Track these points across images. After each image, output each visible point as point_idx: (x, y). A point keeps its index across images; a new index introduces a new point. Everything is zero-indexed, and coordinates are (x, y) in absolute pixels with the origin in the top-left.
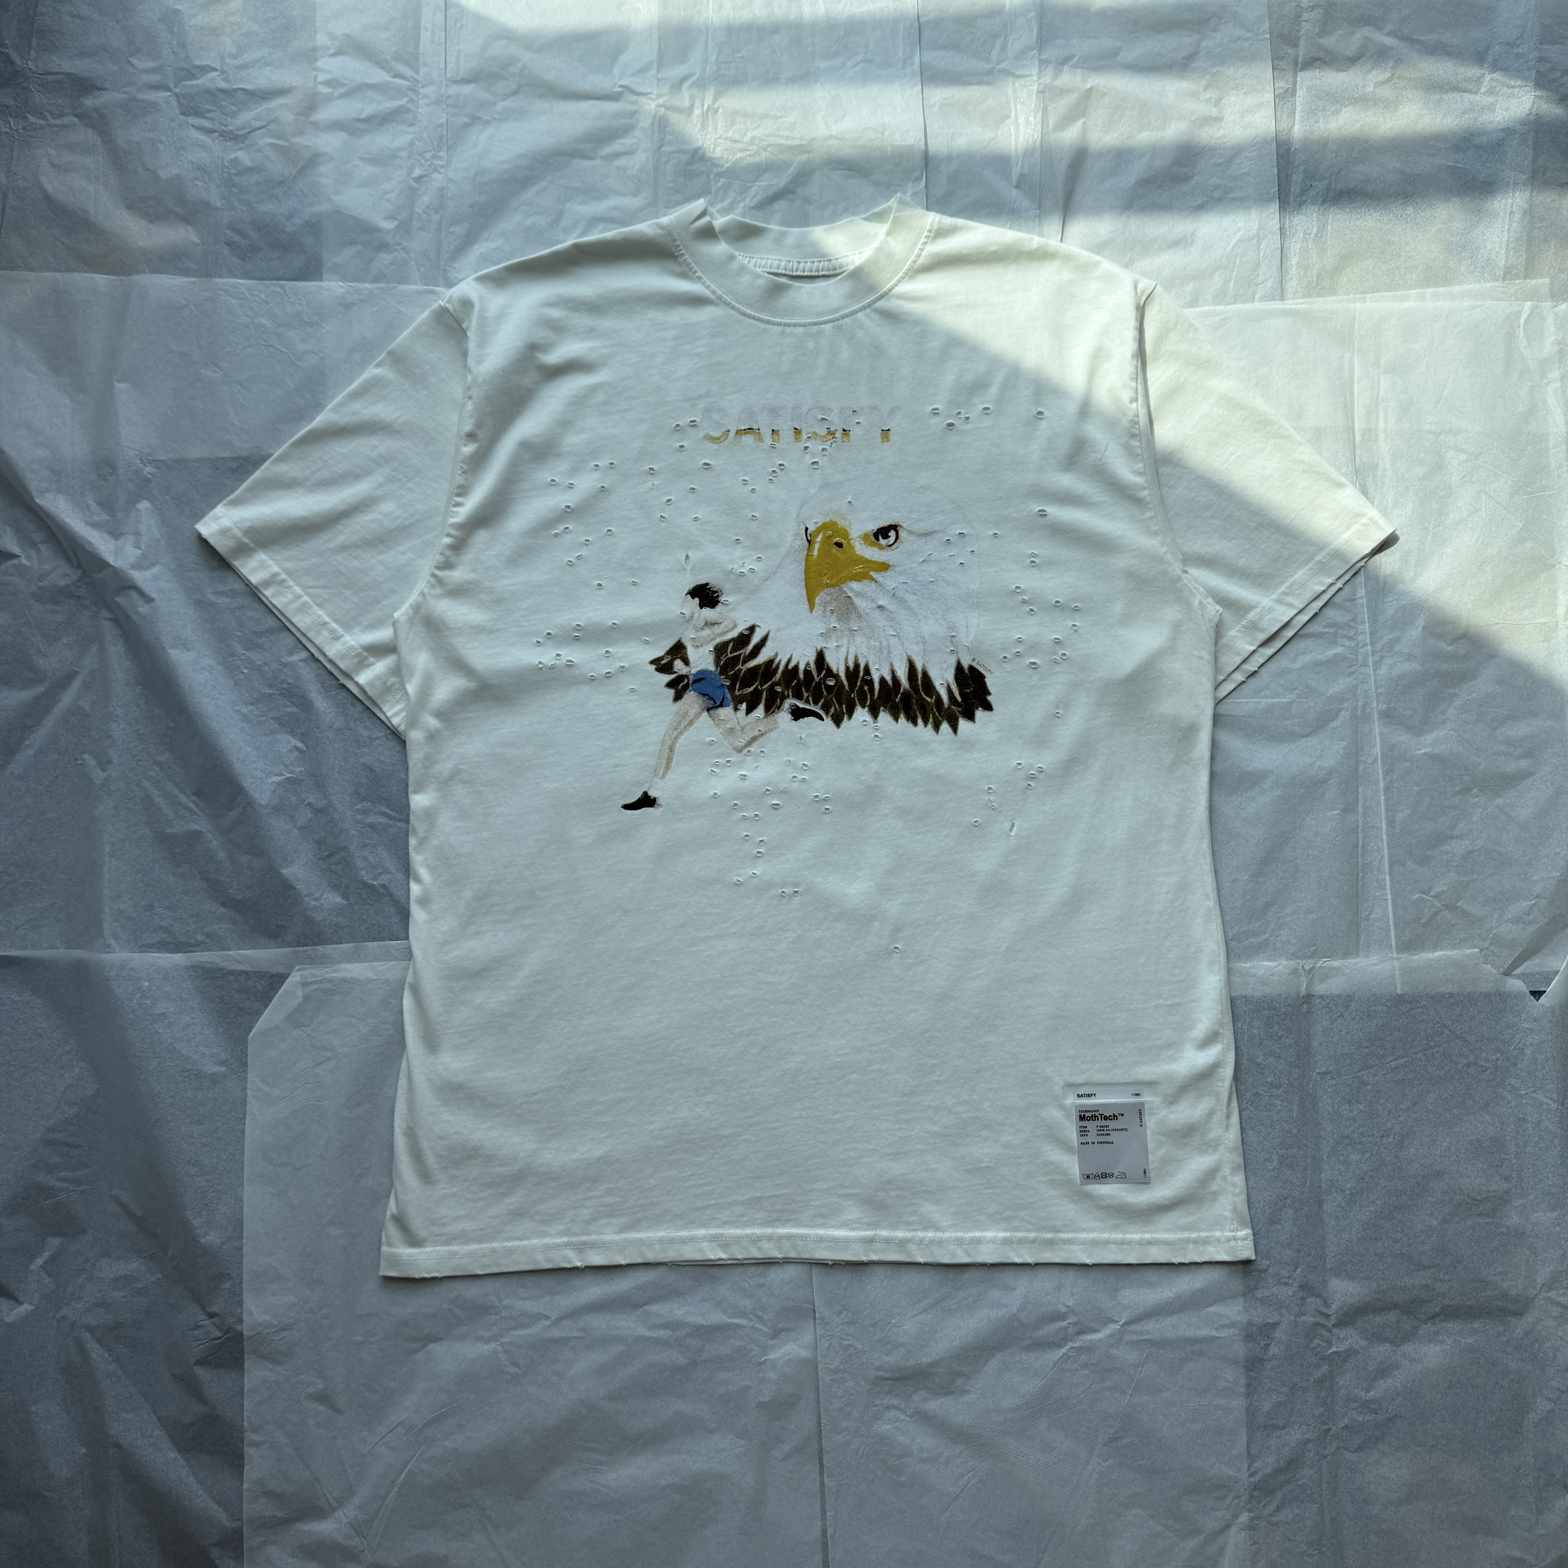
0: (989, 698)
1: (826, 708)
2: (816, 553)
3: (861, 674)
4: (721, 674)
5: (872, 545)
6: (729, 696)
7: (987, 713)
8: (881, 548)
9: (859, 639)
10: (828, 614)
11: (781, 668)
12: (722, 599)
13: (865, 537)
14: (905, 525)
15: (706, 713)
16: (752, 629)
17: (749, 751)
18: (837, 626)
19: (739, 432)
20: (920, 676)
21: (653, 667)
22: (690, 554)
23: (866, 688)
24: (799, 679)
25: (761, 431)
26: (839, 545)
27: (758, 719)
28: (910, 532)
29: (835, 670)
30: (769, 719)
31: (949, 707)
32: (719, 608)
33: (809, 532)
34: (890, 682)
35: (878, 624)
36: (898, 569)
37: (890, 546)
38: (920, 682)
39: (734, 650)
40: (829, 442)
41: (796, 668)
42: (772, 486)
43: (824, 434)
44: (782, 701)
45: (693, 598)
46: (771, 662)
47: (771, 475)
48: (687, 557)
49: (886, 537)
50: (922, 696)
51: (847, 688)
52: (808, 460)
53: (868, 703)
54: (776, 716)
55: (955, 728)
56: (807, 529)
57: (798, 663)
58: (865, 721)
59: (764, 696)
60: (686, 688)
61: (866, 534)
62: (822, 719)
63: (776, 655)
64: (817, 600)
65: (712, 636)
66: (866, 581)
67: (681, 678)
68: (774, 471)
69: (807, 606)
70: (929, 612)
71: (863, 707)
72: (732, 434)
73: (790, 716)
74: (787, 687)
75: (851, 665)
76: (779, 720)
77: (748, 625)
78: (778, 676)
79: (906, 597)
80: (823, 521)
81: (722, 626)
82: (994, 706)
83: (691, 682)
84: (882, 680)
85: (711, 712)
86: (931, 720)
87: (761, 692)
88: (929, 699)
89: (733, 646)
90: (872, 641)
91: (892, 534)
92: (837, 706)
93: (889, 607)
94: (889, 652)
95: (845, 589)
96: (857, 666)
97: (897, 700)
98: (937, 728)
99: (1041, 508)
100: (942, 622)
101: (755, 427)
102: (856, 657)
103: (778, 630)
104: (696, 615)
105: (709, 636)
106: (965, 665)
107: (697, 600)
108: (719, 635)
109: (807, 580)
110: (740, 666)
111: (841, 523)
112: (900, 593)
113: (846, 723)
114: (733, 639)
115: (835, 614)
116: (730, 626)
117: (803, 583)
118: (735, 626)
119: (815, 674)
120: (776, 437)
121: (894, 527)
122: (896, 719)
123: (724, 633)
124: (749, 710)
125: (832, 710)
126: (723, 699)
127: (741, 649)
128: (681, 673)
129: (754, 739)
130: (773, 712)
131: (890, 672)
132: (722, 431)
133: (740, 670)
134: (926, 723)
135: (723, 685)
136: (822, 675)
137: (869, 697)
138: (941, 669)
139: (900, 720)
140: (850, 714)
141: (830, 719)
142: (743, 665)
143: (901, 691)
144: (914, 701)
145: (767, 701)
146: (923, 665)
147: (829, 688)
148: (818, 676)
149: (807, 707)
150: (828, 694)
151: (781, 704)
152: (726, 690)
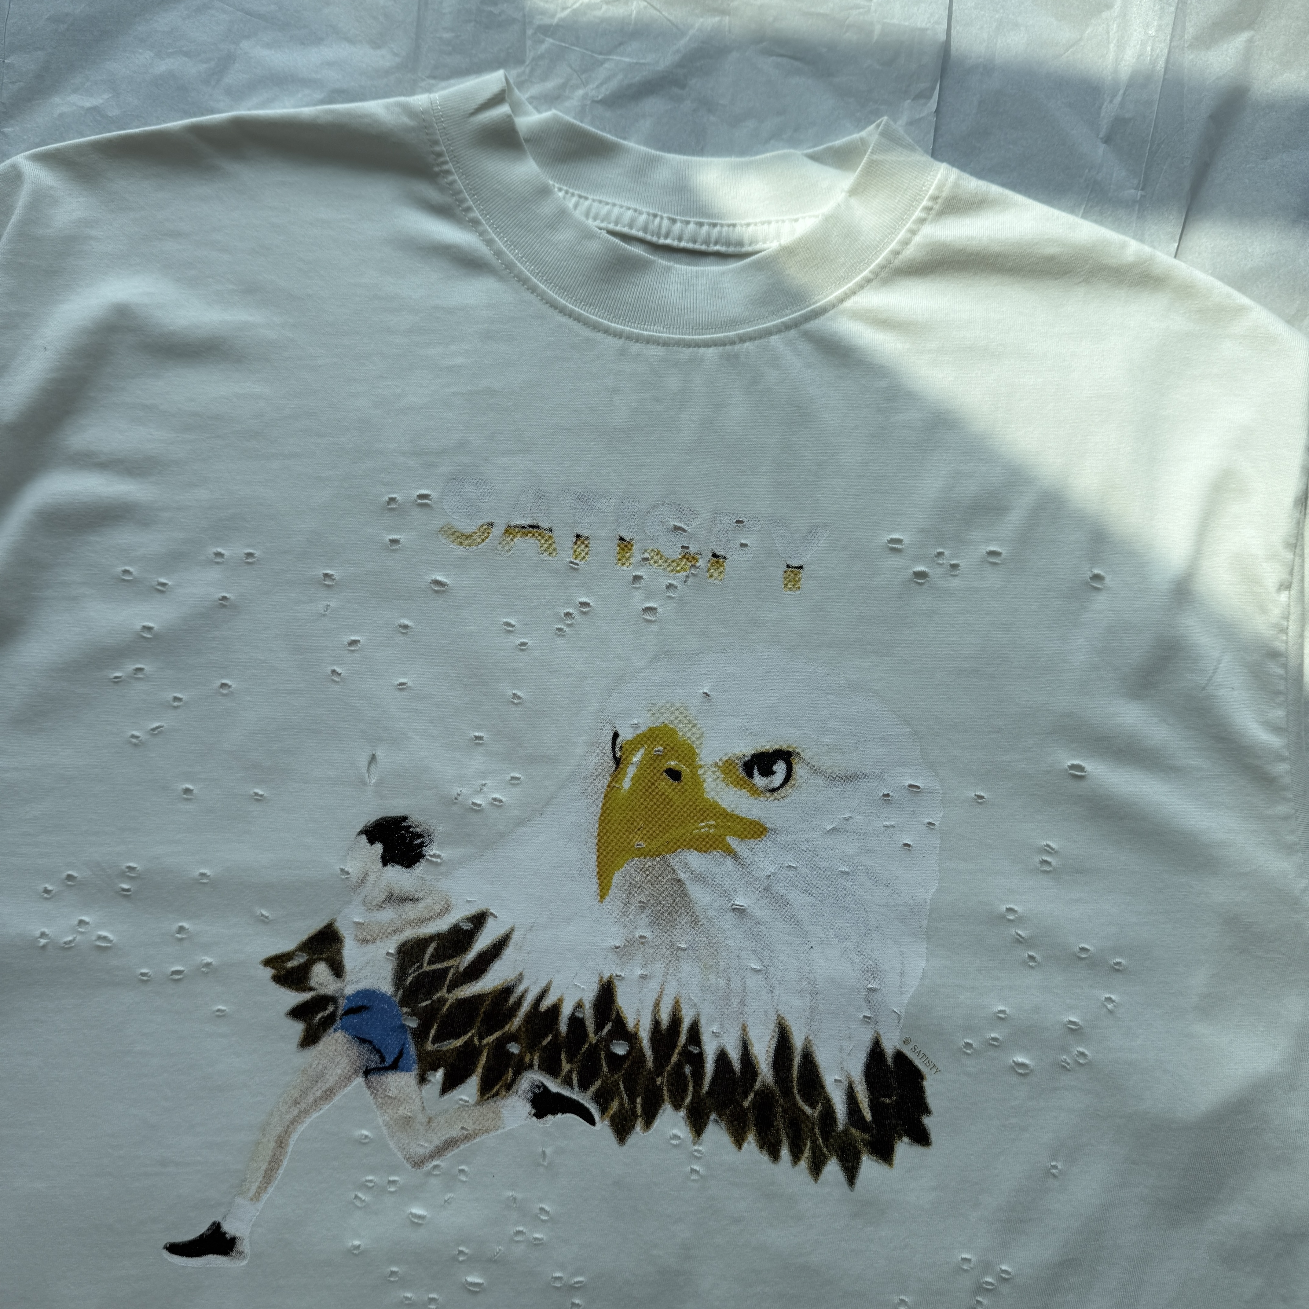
0: (927, 1121)
1: (602, 1099)
2: (627, 784)
3: (683, 1039)
4: (404, 1002)
5: (738, 783)
6: (412, 1049)
7: (918, 1150)
8: (755, 792)
9: (686, 967)
10: (634, 908)
11: (526, 1006)
12: (431, 851)
13: (726, 767)
14: (806, 755)
15: (360, 1080)
16: (479, 920)
17: (436, 1167)
18: (648, 934)
19: (510, 530)
20: (797, 1060)
21: (269, 972)
22: (379, 754)
23: (688, 1070)
24: (557, 1035)
25: (555, 534)
26: (675, 775)
27: (465, 1106)
28: (815, 770)
29: (630, 1024)
30: (485, 1109)
31: (846, 1131)
32: (420, 868)
33: (619, 741)
34: (737, 1065)
35: (730, 942)
36: (781, 838)
37: (773, 790)
38: (795, 1073)
39: (437, 957)
40: (684, 574)
41: (555, 1009)
42: (560, 642)
43: (676, 556)
44: (518, 1073)
45: (372, 841)
46: (507, 991)
47: (561, 620)
48: (373, 758)
49: (767, 772)
50: (795, 1106)
51: (650, 1063)
52: (639, 601)
53: (688, 1100)
54: (500, 1103)
55: (851, 1173)
56: (616, 736)
57: (561, 1000)
58: (676, 1137)
59: (483, 1059)
60: (328, 1022)
61: (728, 762)
62: (591, 1121)
63: (520, 978)
64: (617, 878)
65: (398, 923)
66: (717, 854)
67: (322, 1001)
68: (568, 614)
69: (594, 887)
70: (831, 933)
71: (677, 1106)
72: (497, 532)
73: (528, 1107)
74: (531, 1046)
75: (665, 1018)
76: (505, 1112)
77: (472, 910)
78: (517, 1021)
79: (790, 897)
80: (650, 724)
81: (421, 905)
82: (933, 1137)
83: (340, 1012)
84: (722, 1058)
85: (373, 1078)
86: (807, 1152)
87: (477, 1052)
88: (808, 1110)
89: (436, 949)
90: (712, 976)
91: (780, 768)
92: (625, 1098)
93: (756, 912)
94: (743, 1003)
95: (674, 863)
96: (676, 1021)
97: (746, 1104)
98: (816, 1168)
99: (1076, 762)
100: (854, 956)
101: (544, 525)
102: (677, 1003)
103: (531, 929)
104: (372, 877)
105: (392, 921)
106: (889, 1047)
107: (378, 848)
108: (411, 923)
109: (601, 835)
110: (443, 993)
111: (684, 732)
112: (780, 888)
113: (638, 1134)
114: (438, 936)
115: (648, 911)
116: (437, 908)
117: (593, 841)
118: (446, 910)
119: (590, 1026)
120: (581, 548)
121: (786, 756)
122: (739, 1142)
123: (423, 921)
124: (449, 1085)
125: (614, 1106)
126: (400, 1054)
127: (451, 957)
128: (323, 991)
129: (450, 1144)
130: (497, 1094)
131: (739, 1045)
132: (480, 522)
133: (442, 1001)
134: (796, 1157)
135: (403, 1026)
136: (604, 1032)
137: (691, 1088)
138: (841, 1050)
139: (745, 1145)
140: (649, 1118)
141: (607, 1122)
142: (449, 991)
143: (757, 1086)
144: (779, 1110)
145: (488, 1069)
146: (807, 1039)
147: (615, 1061)
148: (596, 1033)
149: (566, 1092)
150: (611, 1071)
151: (513, 1081)
152: (409, 1037)
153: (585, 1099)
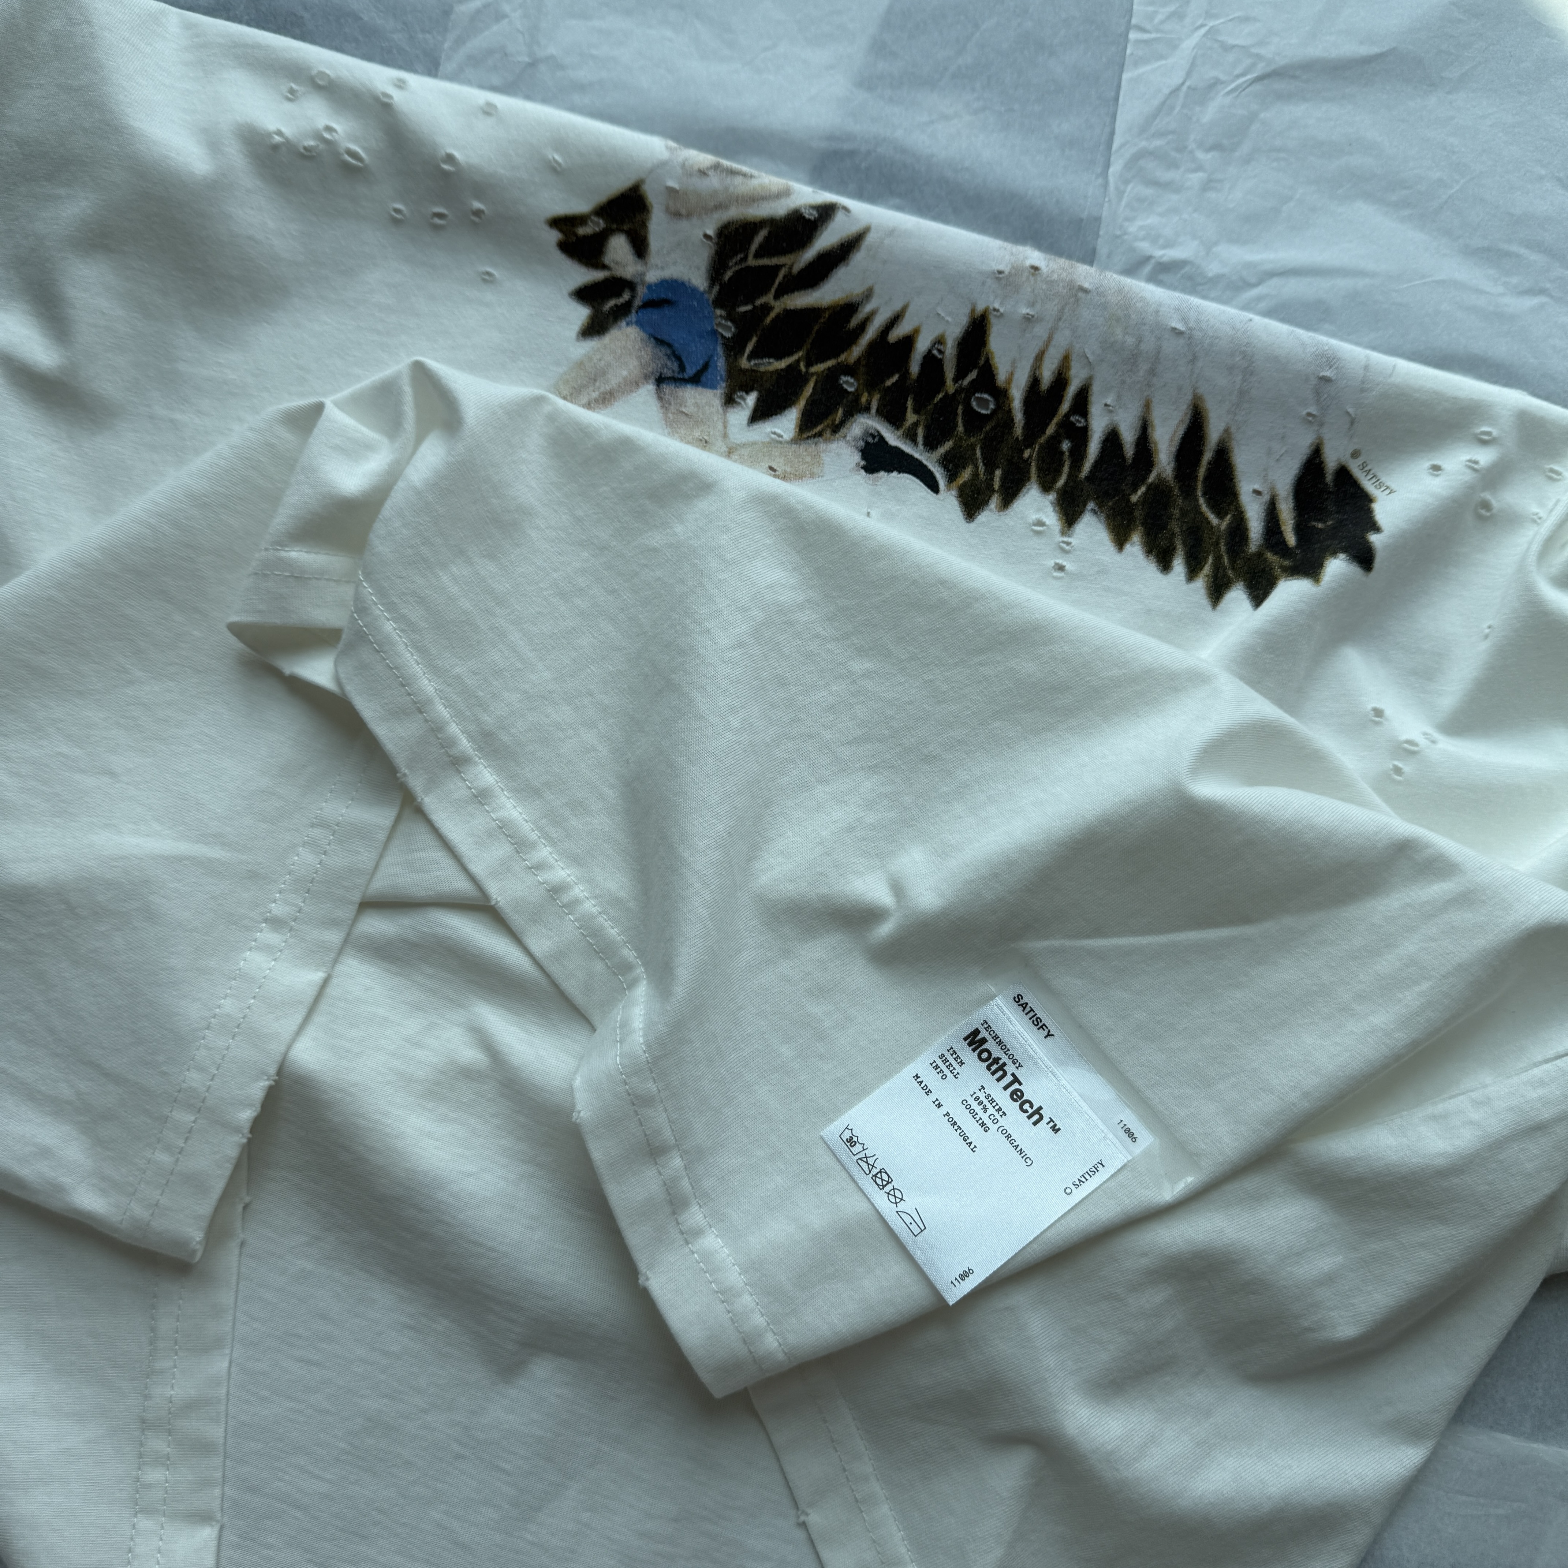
0: (1373, 539)
1: (953, 464)
3: (1065, 407)
4: (718, 303)
6: (721, 363)
11: (871, 333)
15: (651, 387)
16: (826, 212)
18: (1043, 266)
20: (1208, 456)
21: (554, 236)
23: (1066, 446)
24: (905, 374)
27: (778, 441)
29: (1001, 377)
30: (802, 449)
31: (1259, 554)
34: (1129, 450)
41: (908, 342)
44: (849, 415)
46: (849, 308)
53: (1061, 483)
54: (822, 446)
55: (1260, 597)
57: (916, 331)
58: (1041, 523)
59: (808, 390)
60: (621, 313)
62: (933, 486)
63: (868, 294)
65: (722, 198)
67: (617, 285)
71: (1046, 488)
73: (857, 458)
74: (871, 385)
75: (1047, 376)
76: (826, 458)
77: (820, 198)
78: (857, 351)
82: (1377, 563)
83: (638, 302)
84: (1112, 438)
85: (667, 389)
86: (1206, 571)
87: (803, 379)
88: (1214, 519)
89: (767, 239)
92: (981, 468)
97: (1134, 498)
98: (1216, 592)
102: (1066, 360)
105: (714, 196)
106: (1331, 460)
110: (768, 298)
114: (773, 222)
116: (774, 188)
119: (950, 372)
122: (1120, 541)
123: (754, 202)
124: (759, 415)
125: (966, 475)
126: (706, 367)
128: (620, 272)
130: (820, 434)
133: (766, 309)
135: (714, 332)
136: (966, 382)
137: (1066, 469)
138: (1269, 452)
139: (1128, 547)
140: (1009, 497)
141: (954, 492)
142: (777, 297)
143: (1151, 478)
144: (1176, 512)
145: (812, 403)
146: (1227, 431)
147: (974, 421)
148: (956, 380)
149: (907, 448)
150: (967, 431)
151: (842, 423)
152: (720, 350)
153: (930, 461)
